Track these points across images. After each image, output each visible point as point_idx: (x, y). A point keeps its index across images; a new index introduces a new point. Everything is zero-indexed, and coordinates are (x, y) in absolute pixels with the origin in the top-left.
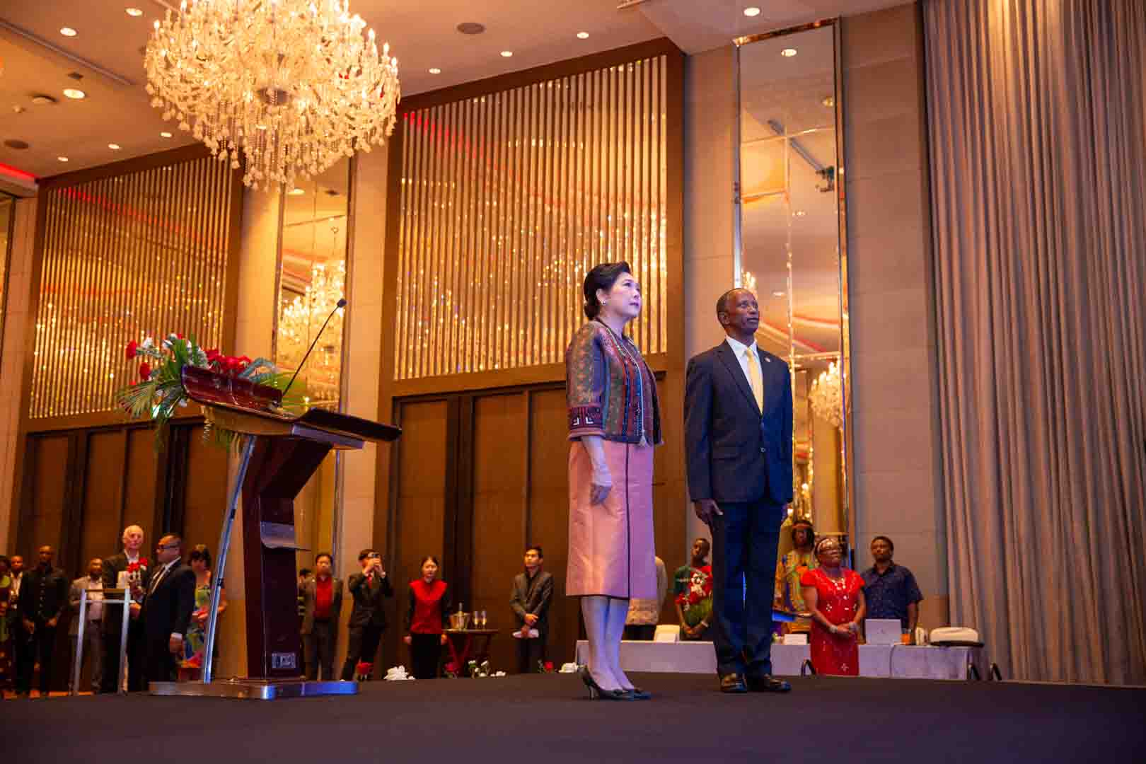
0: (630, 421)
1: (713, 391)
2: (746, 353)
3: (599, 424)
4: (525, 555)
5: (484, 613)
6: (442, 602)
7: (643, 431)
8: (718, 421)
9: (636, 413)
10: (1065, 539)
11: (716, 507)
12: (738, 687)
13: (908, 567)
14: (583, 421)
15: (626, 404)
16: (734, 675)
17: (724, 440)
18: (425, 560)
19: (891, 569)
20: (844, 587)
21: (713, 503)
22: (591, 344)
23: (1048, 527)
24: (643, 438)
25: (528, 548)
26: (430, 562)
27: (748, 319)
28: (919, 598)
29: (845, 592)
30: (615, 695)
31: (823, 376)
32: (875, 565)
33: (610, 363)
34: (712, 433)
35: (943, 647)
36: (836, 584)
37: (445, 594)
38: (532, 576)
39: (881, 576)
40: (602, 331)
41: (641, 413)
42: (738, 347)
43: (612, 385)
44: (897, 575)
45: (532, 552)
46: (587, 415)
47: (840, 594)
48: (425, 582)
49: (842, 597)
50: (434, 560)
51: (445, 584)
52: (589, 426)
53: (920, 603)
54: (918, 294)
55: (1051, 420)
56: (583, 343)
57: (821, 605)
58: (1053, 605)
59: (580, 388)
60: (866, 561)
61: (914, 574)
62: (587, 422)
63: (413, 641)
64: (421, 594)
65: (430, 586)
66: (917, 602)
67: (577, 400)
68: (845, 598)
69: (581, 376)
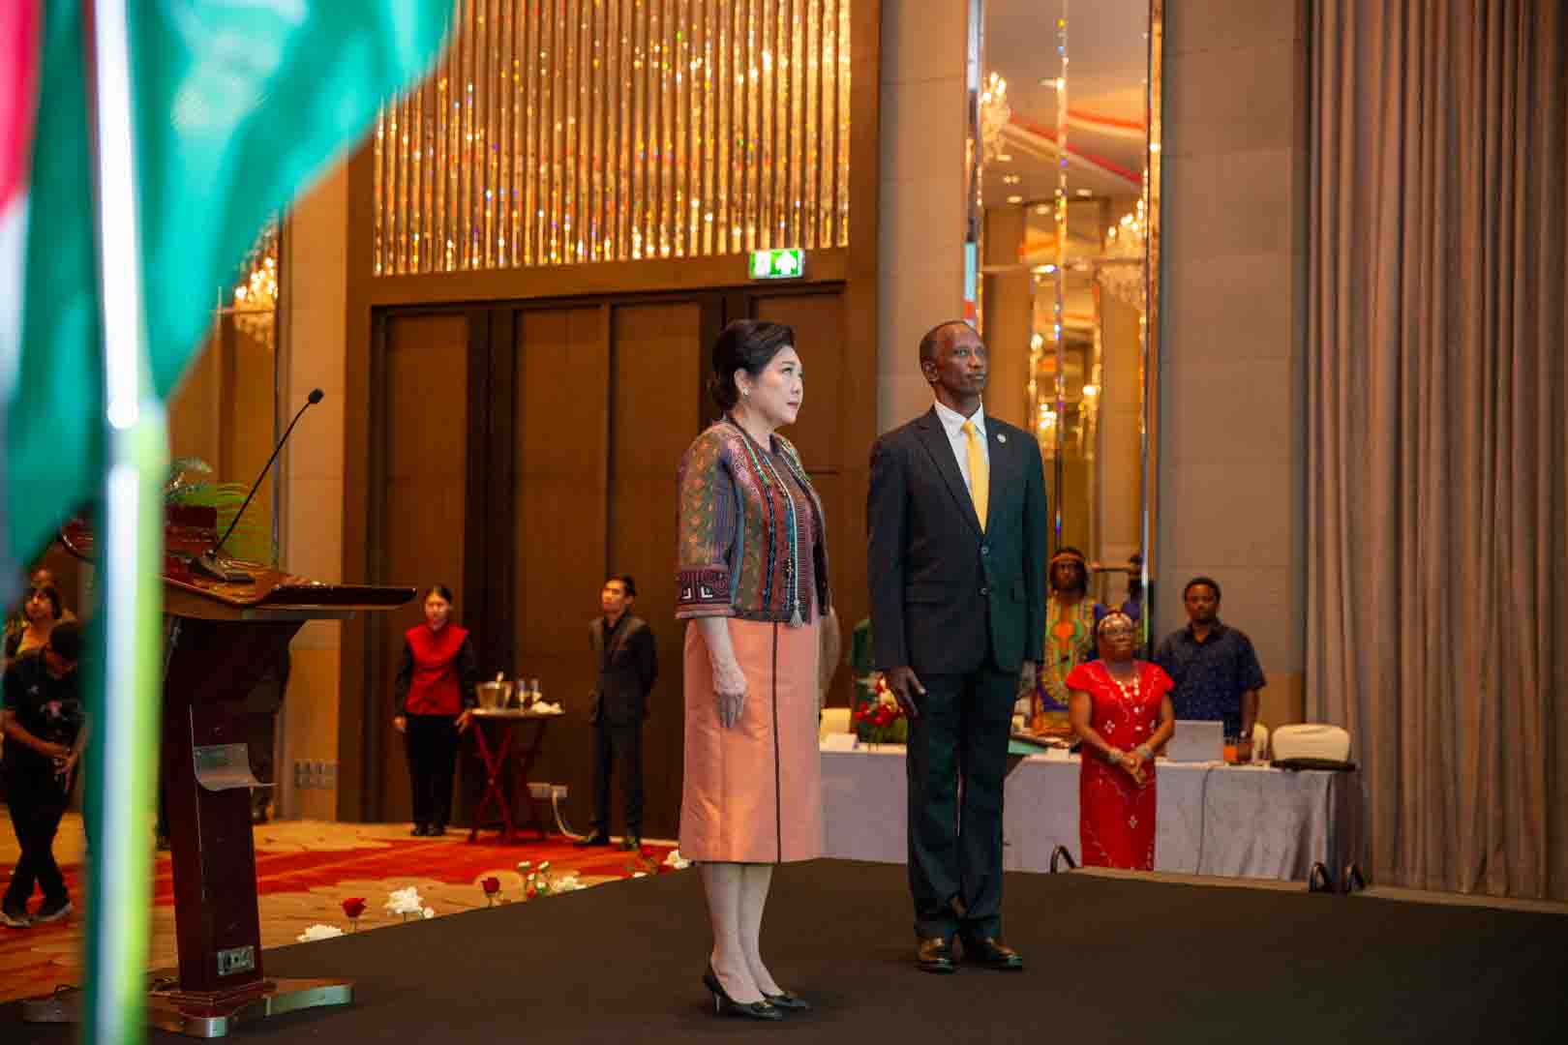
0: (775, 588)
1: (909, 496)
2: (964, 430)
3: (720, 597)
4: (604, 588)
5: (535, 683)
6: (459, 659)
7: (797, 602)
8: (918, 543)
9: (787, 574)
10: (1498, 593)
11: (916, 681)
12: (943, 966)
13: (1246, 631)
14: (697, 594)
15: (769, 562)
16: (939, 942)
17: (926, 573)
18: (428, 592)
19: (1217, 632)
20: (1137, 693)
21: (911, 673)
22: (713, 469)
23: (1473, 571)
24: (797, 613)
25: (610, 577)
26: (435, 598)
27: (969, 376)
28: (1261, 682)
29: (1138, 701)
30: (752, 1012)
31: (1126, 220)
32: (1190, 626)
33: (744, 499)
34: (909, 563)
35: (1289, 771)
36: (1123, 688)
37: (463, 647)
38: (612, 624)
39: (1201, 645)
40: (734, 446)
41: (794, 576)
42: (950, 419)
43: (749, 531)
44: (1225, 644)
45: (615, 585)
46: (703, 585)
47: (1128, 705)
48: (432, 631)
49: (1131, 710)
50: (446, 594)
51: (466, 632)
52: (706, 601)
53: (1262, 692)
54: (1278, 162)
55: (1489, 394)
56: (700, 466)
57: (1096, 721)
58: (1473, 700)
59: (693, 540)
60: (1175, 618)
61: (1254, 643)
62: (704, 596)
63: (408, 726)
64: (420, 650)
65: (438, 637)
66: (1256, 689)
67: (687, 559)
68: (1136, 710)
69: (696, 522)
